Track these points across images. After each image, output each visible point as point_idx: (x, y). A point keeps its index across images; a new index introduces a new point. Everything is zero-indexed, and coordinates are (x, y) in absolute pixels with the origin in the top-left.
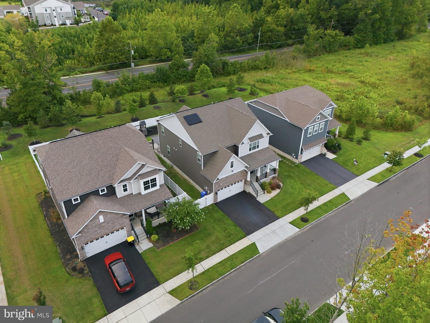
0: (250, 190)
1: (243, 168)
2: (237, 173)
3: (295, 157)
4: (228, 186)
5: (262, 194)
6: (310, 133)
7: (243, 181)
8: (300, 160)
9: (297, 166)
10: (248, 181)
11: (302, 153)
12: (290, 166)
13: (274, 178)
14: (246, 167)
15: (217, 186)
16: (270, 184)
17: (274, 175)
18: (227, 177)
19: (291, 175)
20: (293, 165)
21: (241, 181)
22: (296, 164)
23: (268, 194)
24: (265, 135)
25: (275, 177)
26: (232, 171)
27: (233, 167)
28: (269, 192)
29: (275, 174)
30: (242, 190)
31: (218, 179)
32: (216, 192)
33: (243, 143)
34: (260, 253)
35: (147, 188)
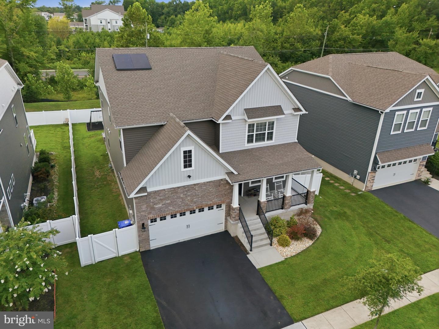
0: (237, 231)
1: (222, 176)
2: (205, 184)
3: (358, 177)
4: (183, 214)
5: (266, 245)
6: (398, 126)
7: (224, 206)
8: (369, 185)
9: (362, 196)
10: (234, 209)
11: (374, 169)
12: (346, 195)
13: (302, 213)
14: (230, 174)
15: (144, 207)
16: (290, 224)
17: (303, 206)
18: (174, 190)
19: (345, 212)
20: (353, 194)
21: (219, 206)
22: (360, 193)
23: (281, 248)
24: (288, 111)
25: (307, 211)
26: (189, 177)
27: (190, 166)
28: (284, 244)
29: (306, 203)
30: (222, 229)
31: (143, 189)
32: (143, 224)
33: (228, 117)
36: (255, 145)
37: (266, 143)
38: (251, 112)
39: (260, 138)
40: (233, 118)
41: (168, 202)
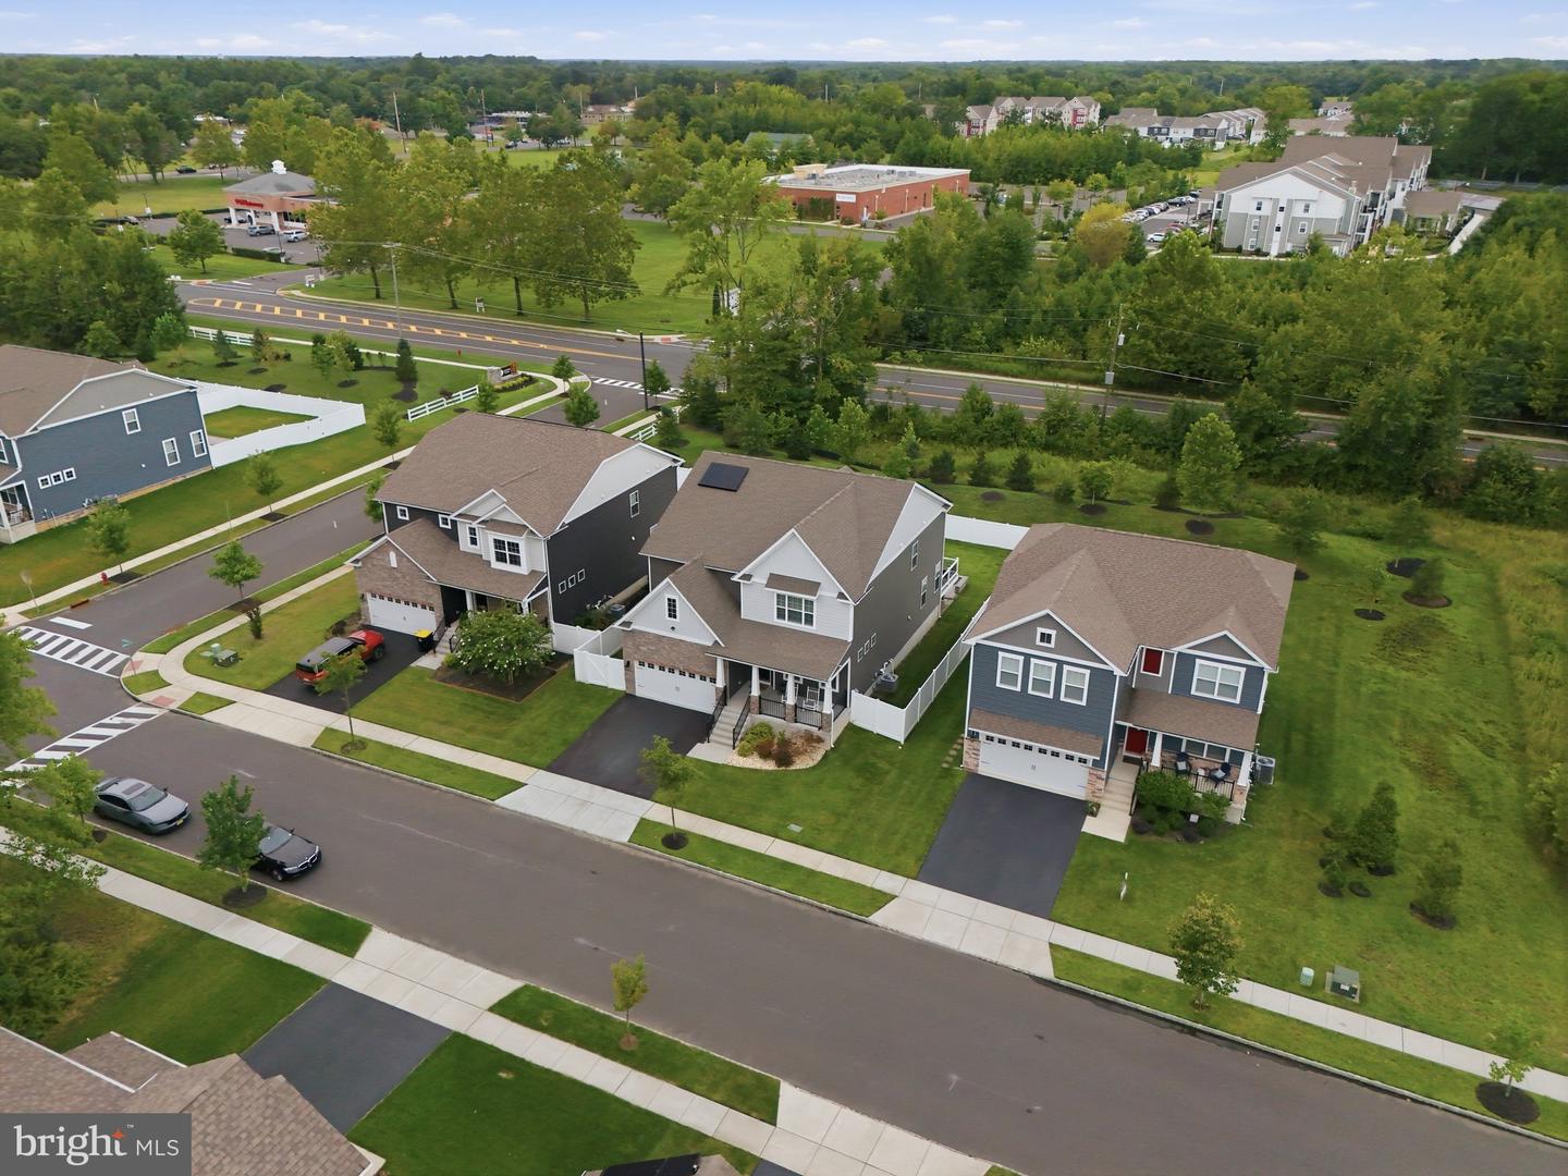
1: (706, 642)
2: (692, 645)
4: (672, 671)
5: (726, 744)
6: (1010, 680)
8: (969, 760)
10: (718, 689)
11: (973, 736)
13: (809, 737)
14: (715, 643)
17: (814, 730)
18: (659, 638)
20: (946, 766)
21: (706, 678)
22: (957, 768)
23: (735, 755)
24: (832, 593)
25: (818, 739)
26: (675, 629)
27: (675, 617)
30: (711, 710)
31: (627, 624)
32: (628, 663)
33: (747, 577)
34: (497, 802)
35: (501, 558)
36: (786, 623)
37: (802, 627)
38: (775, 581)
39: (795, 617)
40: (753, 579)
41: (655, 649)
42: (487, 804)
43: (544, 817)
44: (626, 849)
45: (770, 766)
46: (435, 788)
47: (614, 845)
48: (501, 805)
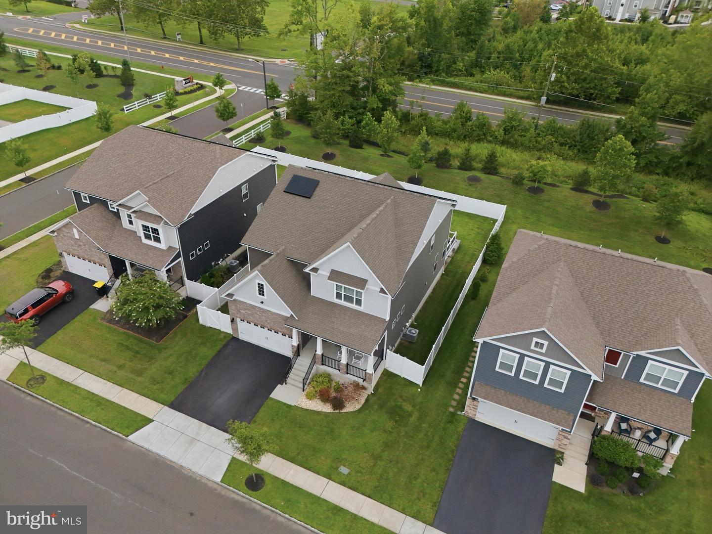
1: (285, 314)
2: (275, 314)
4: (262, 327)
5: (299, 388)
6: (507, 367)
11: (472, 397)
12: (443, 405)
13: (355, 385)
14: (292, 316)
15: (234, 308)
17: (360, 381)
18: (253, 307)
20: (451, 409)
21: (290, 337)
22: (459, 413)
23: (304, 397)
25: (363, 388)
26: (263, 303)
27: (263, 295)
29: (364, 380)
31: (231, 295)
33: (315, 270)
34: (130, 438)
35: (148, 237)
38: (335, 275)
40: (319, 272)
41: (249, 312)
42: (123, 439)
43: (162, 454)
44: (219, 488)
45: (327, 408)
46: (88, 422)
47: (210, 484)
48: (133, 440)
